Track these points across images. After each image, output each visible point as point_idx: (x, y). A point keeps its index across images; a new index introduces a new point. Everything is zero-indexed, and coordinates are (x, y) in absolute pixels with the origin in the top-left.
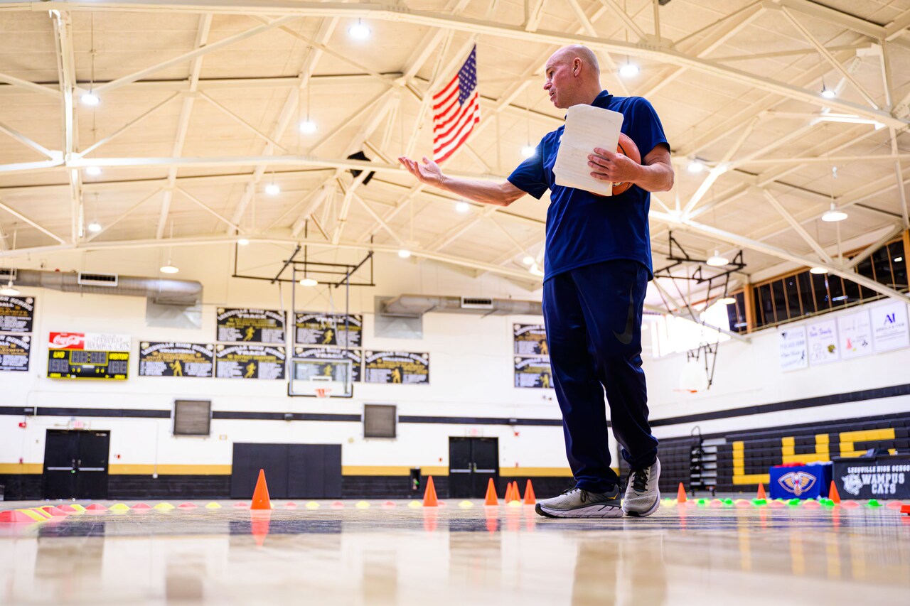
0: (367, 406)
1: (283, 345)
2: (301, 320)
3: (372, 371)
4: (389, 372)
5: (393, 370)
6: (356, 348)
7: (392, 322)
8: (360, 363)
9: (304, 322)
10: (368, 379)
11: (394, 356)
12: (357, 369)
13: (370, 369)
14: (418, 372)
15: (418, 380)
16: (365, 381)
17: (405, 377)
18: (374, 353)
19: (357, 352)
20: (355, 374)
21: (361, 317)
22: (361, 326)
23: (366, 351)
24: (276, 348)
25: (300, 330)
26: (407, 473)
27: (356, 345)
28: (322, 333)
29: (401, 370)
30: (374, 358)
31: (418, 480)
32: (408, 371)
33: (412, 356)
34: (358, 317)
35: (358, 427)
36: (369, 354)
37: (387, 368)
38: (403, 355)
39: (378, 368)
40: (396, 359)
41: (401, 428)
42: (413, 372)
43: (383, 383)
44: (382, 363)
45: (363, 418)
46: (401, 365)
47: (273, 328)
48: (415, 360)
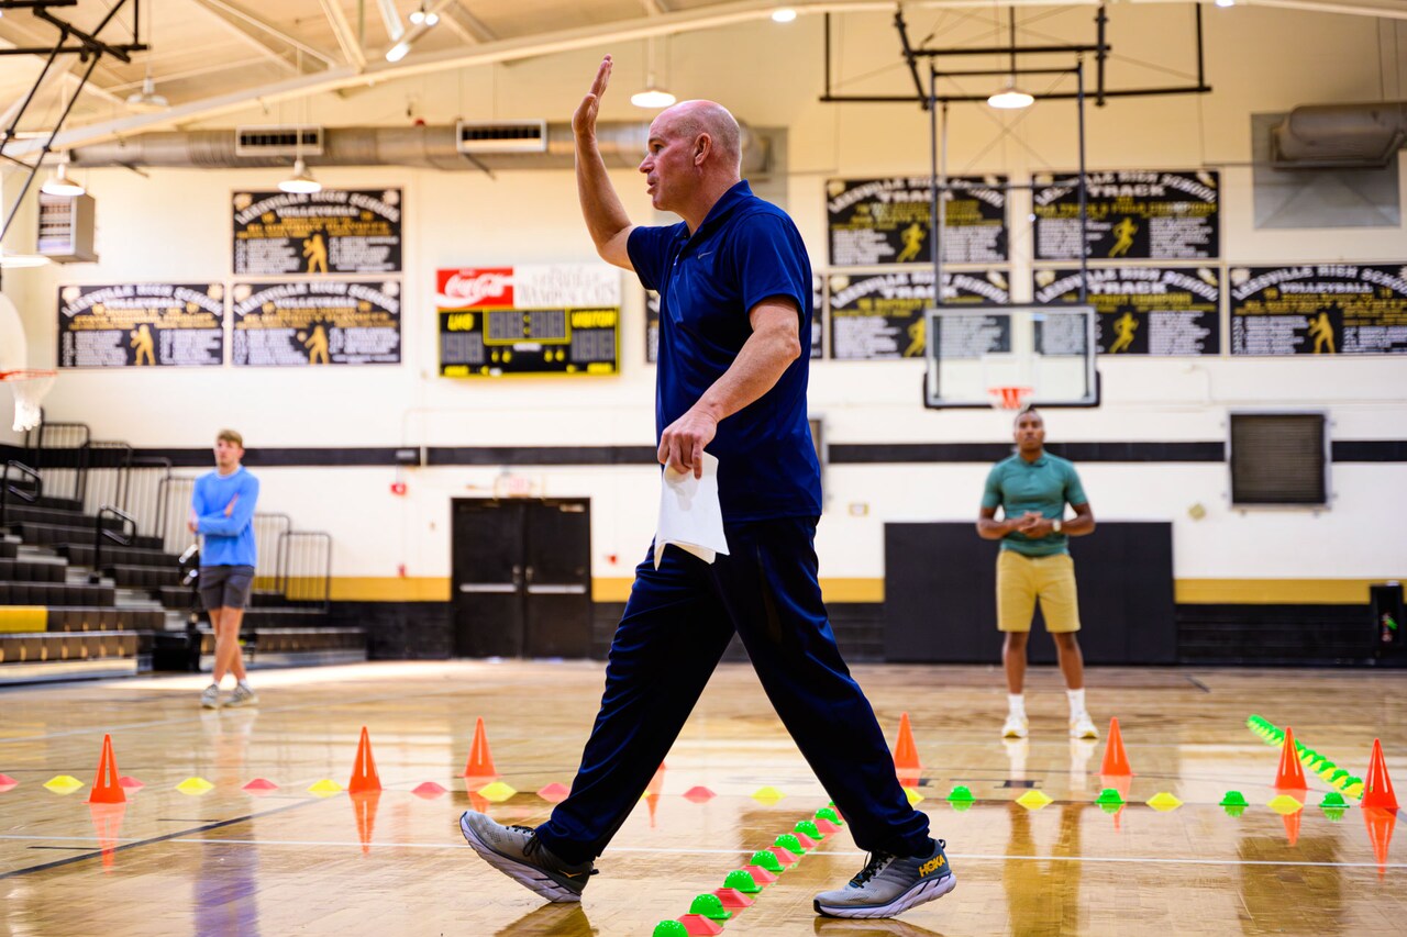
0: (1237, 420)
1: (1003, 266)
2: (1048, 196)
3: (1251, 321)
4: (1301, 323)
5: (1309, 317)
6: (1202, 263)
7: (1305, 183)
8: (1217, 303)
9: (1057, 202)
10: (1241, 347)
11: (1316, 279)
12: (1209, 321)
13: (1244, 317)
14: (1388, 318)
15: (1388, 343)
16: (1232, 351)
17: (1349, 333)
18: (1256, 272)
19: (1206, 275)
20: (1202, 333)
21: (1215, 176)
22: (1217, 200)
23: (1231, 269)
24: (982, 276)
25: (1044, 224)
26: (1363, 597)
27: (1203, 254)
28: (1105, 226)
29: (1336, 317)
30: (1255, 286)
31: (1394, 617)
32: (1356, 317)
33: (1367, 275)
34: (1205, 178)
35: (1217, 476)
36: (1240, 277)
37: (1294, 313)
38: (1340, 272)
39: (1268, 315)
40: (1321, 288)
41: (1342, 476)
42: (1373, 321)
43: (1286, 354)
44: (1279, 298)
45: (1228, 452)
46: (1335, 302)
47: (971, 223)
48: (1377, 288)
